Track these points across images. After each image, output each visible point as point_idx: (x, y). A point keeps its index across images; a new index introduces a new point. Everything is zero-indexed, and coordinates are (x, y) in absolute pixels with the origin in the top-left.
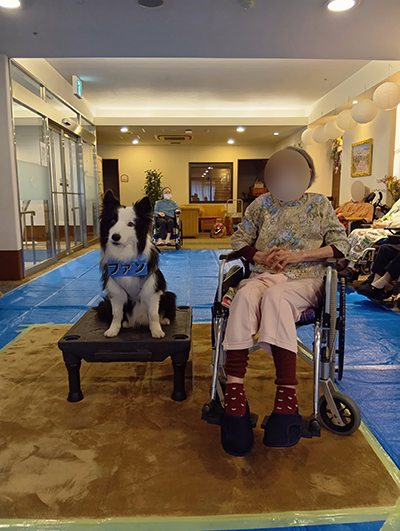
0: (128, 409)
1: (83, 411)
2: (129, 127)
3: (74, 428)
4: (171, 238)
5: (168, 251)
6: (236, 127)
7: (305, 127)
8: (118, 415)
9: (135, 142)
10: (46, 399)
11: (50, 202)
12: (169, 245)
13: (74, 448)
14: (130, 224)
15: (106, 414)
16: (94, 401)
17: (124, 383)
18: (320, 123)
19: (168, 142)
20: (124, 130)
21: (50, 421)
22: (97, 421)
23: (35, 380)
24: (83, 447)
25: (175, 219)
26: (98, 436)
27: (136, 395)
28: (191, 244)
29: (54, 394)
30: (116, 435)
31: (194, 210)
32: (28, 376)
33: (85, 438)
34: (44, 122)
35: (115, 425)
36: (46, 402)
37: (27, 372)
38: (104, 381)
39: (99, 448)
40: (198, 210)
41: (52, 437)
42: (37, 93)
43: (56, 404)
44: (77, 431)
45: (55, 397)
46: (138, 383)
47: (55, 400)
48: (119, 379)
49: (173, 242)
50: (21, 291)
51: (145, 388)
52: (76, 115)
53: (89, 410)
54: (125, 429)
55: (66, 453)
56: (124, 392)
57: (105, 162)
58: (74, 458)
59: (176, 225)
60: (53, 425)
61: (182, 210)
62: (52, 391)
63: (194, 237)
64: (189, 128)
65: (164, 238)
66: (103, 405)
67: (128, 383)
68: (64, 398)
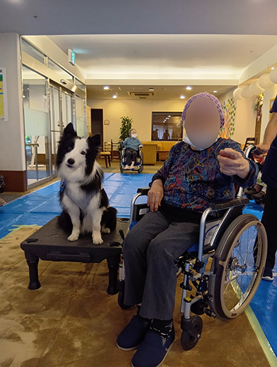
0: (71, 299)
1: (37, 298)
2: (110, 86)
3: (26, 313)
4: (134, 165)
5: (132, 174)
6: (186, 86)
7: (236, 87)
8: (62, 304)
9: (115, 97)
10: (12, 286)
11: (49, 138)
12: (133, 170)
13: (20, 330)
14: (83, 153)
15: (53, 302)
16: (47, 290)
17: (74, 276)
18: (246, 84)
19: (138, 97)
20: (106, 88)
21: (10, 305)
22: (44, 308)
23: (9, 269)
24: (28, 329)
25: (138, 152)
26: (42, 321)
27: (80, 287)
28: (150, 169)
29: (19, 282)
30: (56, 321)
31: (153, 145)
32: (6, 266)
33: (32, 321)
34: (46, 82)
35: (58, 312)
36: (12, 288)
37: (6, 263)
38: (60, 273)
39: (39, 332)
40: (156, 146)
41: (7, 318)
42: (42, 61)
43: (18, 291)
44: (27, 315)
45: (20, 285)
46: (84, 277)
47: (19, 288)
48: (71, 273)
49: (136, 168)
50: (22, 200)
51: (89, 282)
52: (71, 78)
53: (41, 298)
54: (64, 316)
55: (13, 334)
56: (72, 283)
57: (93, 111)
58: (18, 339)
59: (138, 156)
60: (11, 309)
61: (144, 145)
62: (18, 280)
63: (153, 165)
64: (151, 87)
65: (130, 165)
66: (53, 293)
67: (77, 276)
68: (26, 286)
